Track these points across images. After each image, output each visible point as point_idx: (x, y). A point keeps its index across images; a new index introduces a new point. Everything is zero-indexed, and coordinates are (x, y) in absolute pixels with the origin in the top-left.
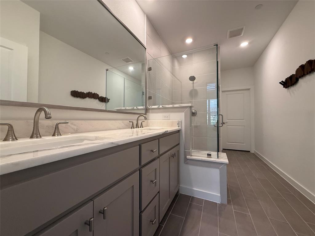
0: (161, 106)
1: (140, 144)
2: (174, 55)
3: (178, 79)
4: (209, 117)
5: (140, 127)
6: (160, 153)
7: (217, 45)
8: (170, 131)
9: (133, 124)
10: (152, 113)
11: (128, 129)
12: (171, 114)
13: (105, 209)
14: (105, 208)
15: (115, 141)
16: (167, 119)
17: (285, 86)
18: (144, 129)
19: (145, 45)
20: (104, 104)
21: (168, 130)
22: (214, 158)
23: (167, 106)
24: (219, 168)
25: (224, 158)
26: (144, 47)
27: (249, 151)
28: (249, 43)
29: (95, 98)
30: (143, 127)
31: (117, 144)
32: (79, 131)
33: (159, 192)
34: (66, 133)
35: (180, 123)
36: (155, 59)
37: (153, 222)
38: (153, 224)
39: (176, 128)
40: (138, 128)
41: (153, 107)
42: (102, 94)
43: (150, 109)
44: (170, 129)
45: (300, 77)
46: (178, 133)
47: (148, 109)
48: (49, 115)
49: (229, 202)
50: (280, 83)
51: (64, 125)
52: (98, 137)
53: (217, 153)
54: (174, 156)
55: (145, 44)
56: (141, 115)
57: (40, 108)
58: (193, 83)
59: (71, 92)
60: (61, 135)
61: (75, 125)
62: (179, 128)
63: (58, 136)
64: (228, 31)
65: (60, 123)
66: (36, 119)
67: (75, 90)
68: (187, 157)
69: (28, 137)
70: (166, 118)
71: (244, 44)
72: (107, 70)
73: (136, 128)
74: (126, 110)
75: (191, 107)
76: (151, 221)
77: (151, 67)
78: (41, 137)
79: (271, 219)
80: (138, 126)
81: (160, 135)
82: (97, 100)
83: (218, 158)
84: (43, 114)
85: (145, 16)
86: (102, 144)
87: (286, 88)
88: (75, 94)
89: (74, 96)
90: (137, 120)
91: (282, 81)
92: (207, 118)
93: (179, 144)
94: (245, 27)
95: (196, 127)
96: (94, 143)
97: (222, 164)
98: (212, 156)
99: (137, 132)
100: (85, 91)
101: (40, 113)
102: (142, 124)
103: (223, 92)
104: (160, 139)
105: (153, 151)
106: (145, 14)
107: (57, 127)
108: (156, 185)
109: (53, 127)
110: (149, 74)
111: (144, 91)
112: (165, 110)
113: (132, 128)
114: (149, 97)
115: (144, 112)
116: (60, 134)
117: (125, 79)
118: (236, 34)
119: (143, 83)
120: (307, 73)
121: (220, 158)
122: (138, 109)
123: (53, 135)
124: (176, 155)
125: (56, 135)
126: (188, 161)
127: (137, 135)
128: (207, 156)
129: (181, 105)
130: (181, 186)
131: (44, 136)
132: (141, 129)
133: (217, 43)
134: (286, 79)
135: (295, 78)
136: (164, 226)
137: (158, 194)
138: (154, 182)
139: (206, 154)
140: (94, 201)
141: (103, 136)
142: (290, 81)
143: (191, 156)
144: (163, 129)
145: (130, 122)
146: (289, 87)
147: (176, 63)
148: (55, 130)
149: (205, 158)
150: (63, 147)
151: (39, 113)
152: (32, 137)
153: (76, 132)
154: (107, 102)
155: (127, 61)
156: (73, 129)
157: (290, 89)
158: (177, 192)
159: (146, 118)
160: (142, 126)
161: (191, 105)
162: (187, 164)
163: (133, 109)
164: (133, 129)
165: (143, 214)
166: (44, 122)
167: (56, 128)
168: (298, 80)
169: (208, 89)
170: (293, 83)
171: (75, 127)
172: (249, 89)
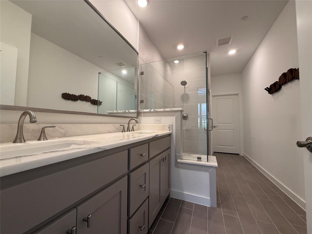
0: (152, 110)
1: (128, 148)
2: (167, 60)
3: (170, 84)
4: (201, 121)
5: (132, 131)
6: (150, 158)
7: (206, 52)
8: (160, 135)
9: (124, 128)
10: (144, 116)
11: (119, 133)
12: (162, 118)
13: (89, 217)
14: (89, 215)
15: (102, 146)
16: (159, 122)
17: (270, 91)
18: (135, 133)
19: (138, 51)
20: (96, 107)
21: (159, 134)
22: (204, 162)
23: (159, 110)
24: (208, 172)
25: (213, 162)
26: (137, 52)
27: (239, 154)
28: (236, 51)
29: (87, 101)
30: (134, 131)
31: (104, 149)
32: (67, 135)
33: (148, 197)
34: (53, 137)
35: (171, 127)
36: (148, 64)
37: (141, 228)
38: (141, 230)
39: (167, 132)
40: (129, 131)
41: (145, 110)
42: (94, 97)
43: (141, 112)
44: (160, 133)
45: (283, 84)
46: (169, 136)
47: (139, 112)
48: (34, 119)
49: (218, 205)
50: (265, 89)
51: (52, 128)
52: (86, 141)
53: (207, 156)
54: (165, 159)
55: (137, 49)
56: (132, 118)
57: (26, 112)
58: (185, 87)
59: (62, 94)
60: (47, 140)
61: (63, 129)
62: (170, 132)
63: (44, 140)
64: (217, 40)
65: (47, 127)
66: (20, 123)
67: (66, 93)
68: (178, 160)
69: (11, 142)
70: (157, 122)
71: (232, 52)
72: (100, 73)
73: (127, 131)
74: (118, 113)
75: (181, 111)
76: (139, 227)
77: (143, 72)
78: (25, 142)
79: (258, 222)
80: (129, 130)
81: (150, 139)
82: (90, 103)
83: (208, 161)
84: (28, 118)
85: (138, 22)
86: (88, 149)
87: (271, 94)
88: (67, 97)
89: (65, 98)
90: (129, 124)
91: (267, 88)
92: (199, 122)
93: (170, 148)
94: (232, 36)
95: (187, 130)
96: (79, 148)
97: (211, 167)
98: (202, 160)
99: (128, 136)
100: (77, 94)
101: (25, 117)
102: (133, 127)
103: (213, 96)
104: (150, 143)
105: (142, 155)
106: (138, 20)
107: (43, 131)
108: (145, 190)
109: (39, 131)
110: (142, 78)
111: (137, 95)
112: (156, 113)
113: (122, 132)
114: (141, 101)
115: (135, 115)
116: (46, 137)
117: (118, 83)
118: (225, 42)
119: (136, 87)
120: (289, 80)
121: (210, 162)
122: (130, 113)
123: (39, 139)
124: (167, 159)
125: (42, 140)
126: (179, 164)
127: (128, 139)
128: (197, 160)
129: (172, 109)
130: (171, 189)
131: (29, 140)
132: (132, 133)
133: (206, 51)
134: (271, 85)
135: (278, 85)
136: (153, 232)
137: (148, 198)
138: (143, 187)
139: (196, 157)
140: (78, 208)
141: (91, 141)
142: (274, 88)
143: (182, 159)
144: (154, 132)
145: (121, 125)
146: (274, 94)
147: (169, 68)
148: (41, 134)
149: (195, 162)
150: (46, 152)
151: (23, 117)
152: (15, 142)
153: (64, 135)
154: (99, 105)
155: (121, 65)
156: (60, 132)
157: (274, 95)
158: (168, 196)
159: (137, 122)
160: (133, 129)
161: (181, 110)
162: (178, 167)
163: (125, 113)
164: (124, 133)
165: (131, 220)
166: (28, 126)
167: (41, 132)
168: (281, 87)
169: (199, 93)
170: (277, 89)
171: (63, 131)
172: (238, 94)
